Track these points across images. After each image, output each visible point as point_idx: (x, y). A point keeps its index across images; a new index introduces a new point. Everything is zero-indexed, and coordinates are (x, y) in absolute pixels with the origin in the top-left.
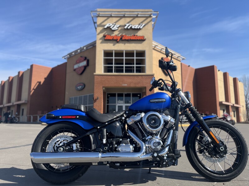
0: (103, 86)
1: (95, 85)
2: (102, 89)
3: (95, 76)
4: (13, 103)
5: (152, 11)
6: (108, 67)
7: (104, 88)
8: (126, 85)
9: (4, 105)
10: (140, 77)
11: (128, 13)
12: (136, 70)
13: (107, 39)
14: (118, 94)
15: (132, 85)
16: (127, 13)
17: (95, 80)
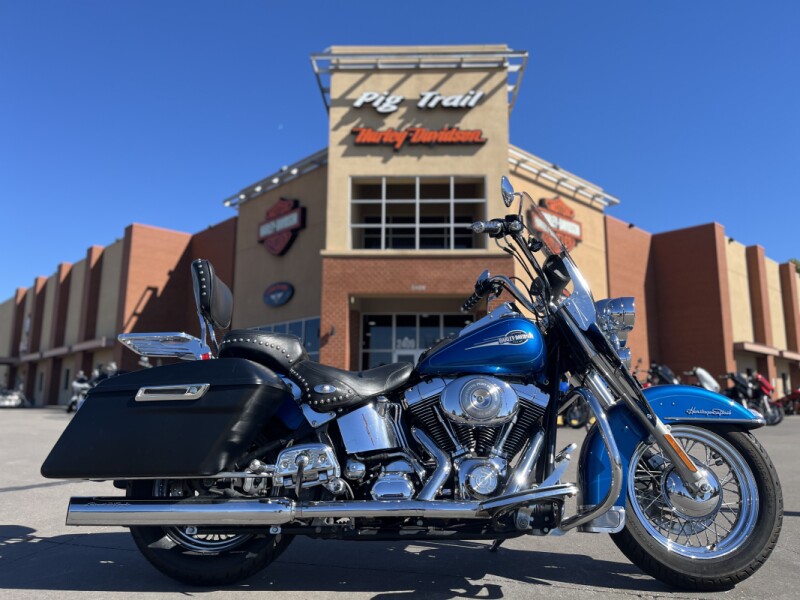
0: (351, 291)
1: (325, 287)
2: (347, 302)
3: (325, 261)
4: (70, 348)
5: (508, 50)
6: (368, 231)
7: (353, 300)
8: (422, 288)
9: (41, 354)
10: (468, 263)
11: (430, 59)
12: (456, 240)
13: (363, 140)
14: (398, 317)
15: (444, 289)
16: (425, 59)
17: (325, 273)
